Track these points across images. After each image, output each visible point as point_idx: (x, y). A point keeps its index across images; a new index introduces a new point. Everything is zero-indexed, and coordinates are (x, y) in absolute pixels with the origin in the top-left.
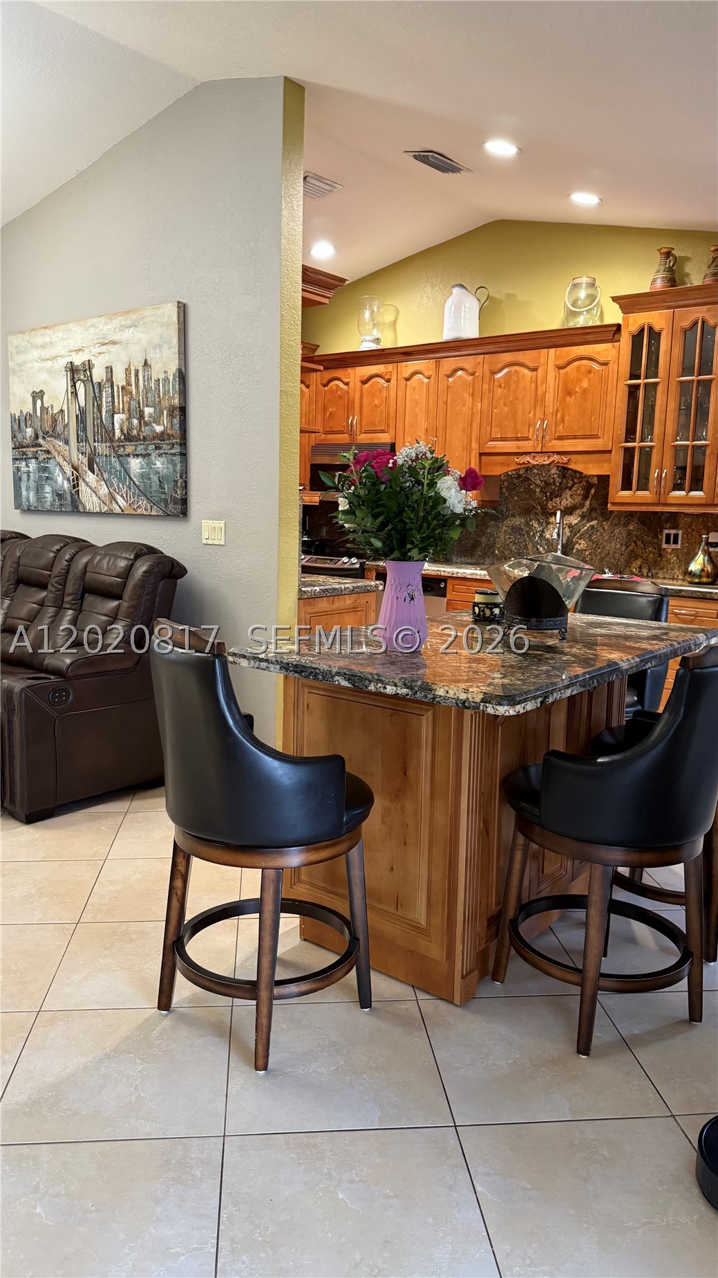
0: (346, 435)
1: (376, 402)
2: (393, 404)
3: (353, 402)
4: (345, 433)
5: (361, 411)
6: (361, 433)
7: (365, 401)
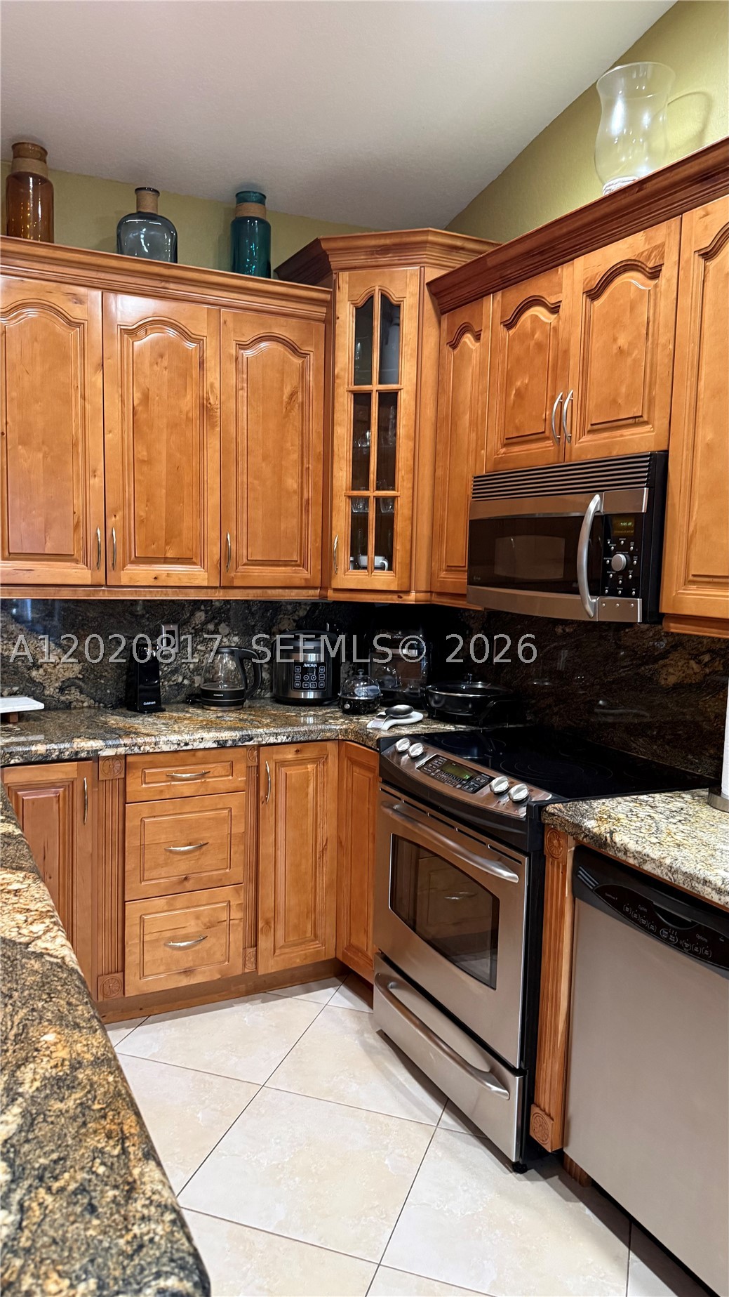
0: (549, 443)
1: (622, 341)
2: (664, 337)
3: (566, 352)
4: (547, 438)
5: (584, 372)
6: (583, 432)
7: (596, 345)
